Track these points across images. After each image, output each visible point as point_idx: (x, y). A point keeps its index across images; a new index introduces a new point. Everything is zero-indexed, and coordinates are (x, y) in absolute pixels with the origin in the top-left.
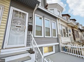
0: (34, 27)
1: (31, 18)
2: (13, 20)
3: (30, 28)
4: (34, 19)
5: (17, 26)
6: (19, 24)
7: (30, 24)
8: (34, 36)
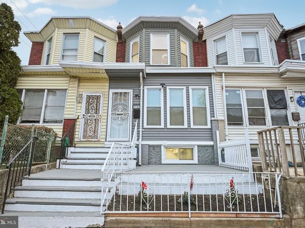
0: (143, 114)
1: (137, 96)
2: (113, 106)
3: (136, 114)
4: (143, 99)
5: (118, 115)
6: (120, 110)
7: (136, 107)
8: (143, 126)
